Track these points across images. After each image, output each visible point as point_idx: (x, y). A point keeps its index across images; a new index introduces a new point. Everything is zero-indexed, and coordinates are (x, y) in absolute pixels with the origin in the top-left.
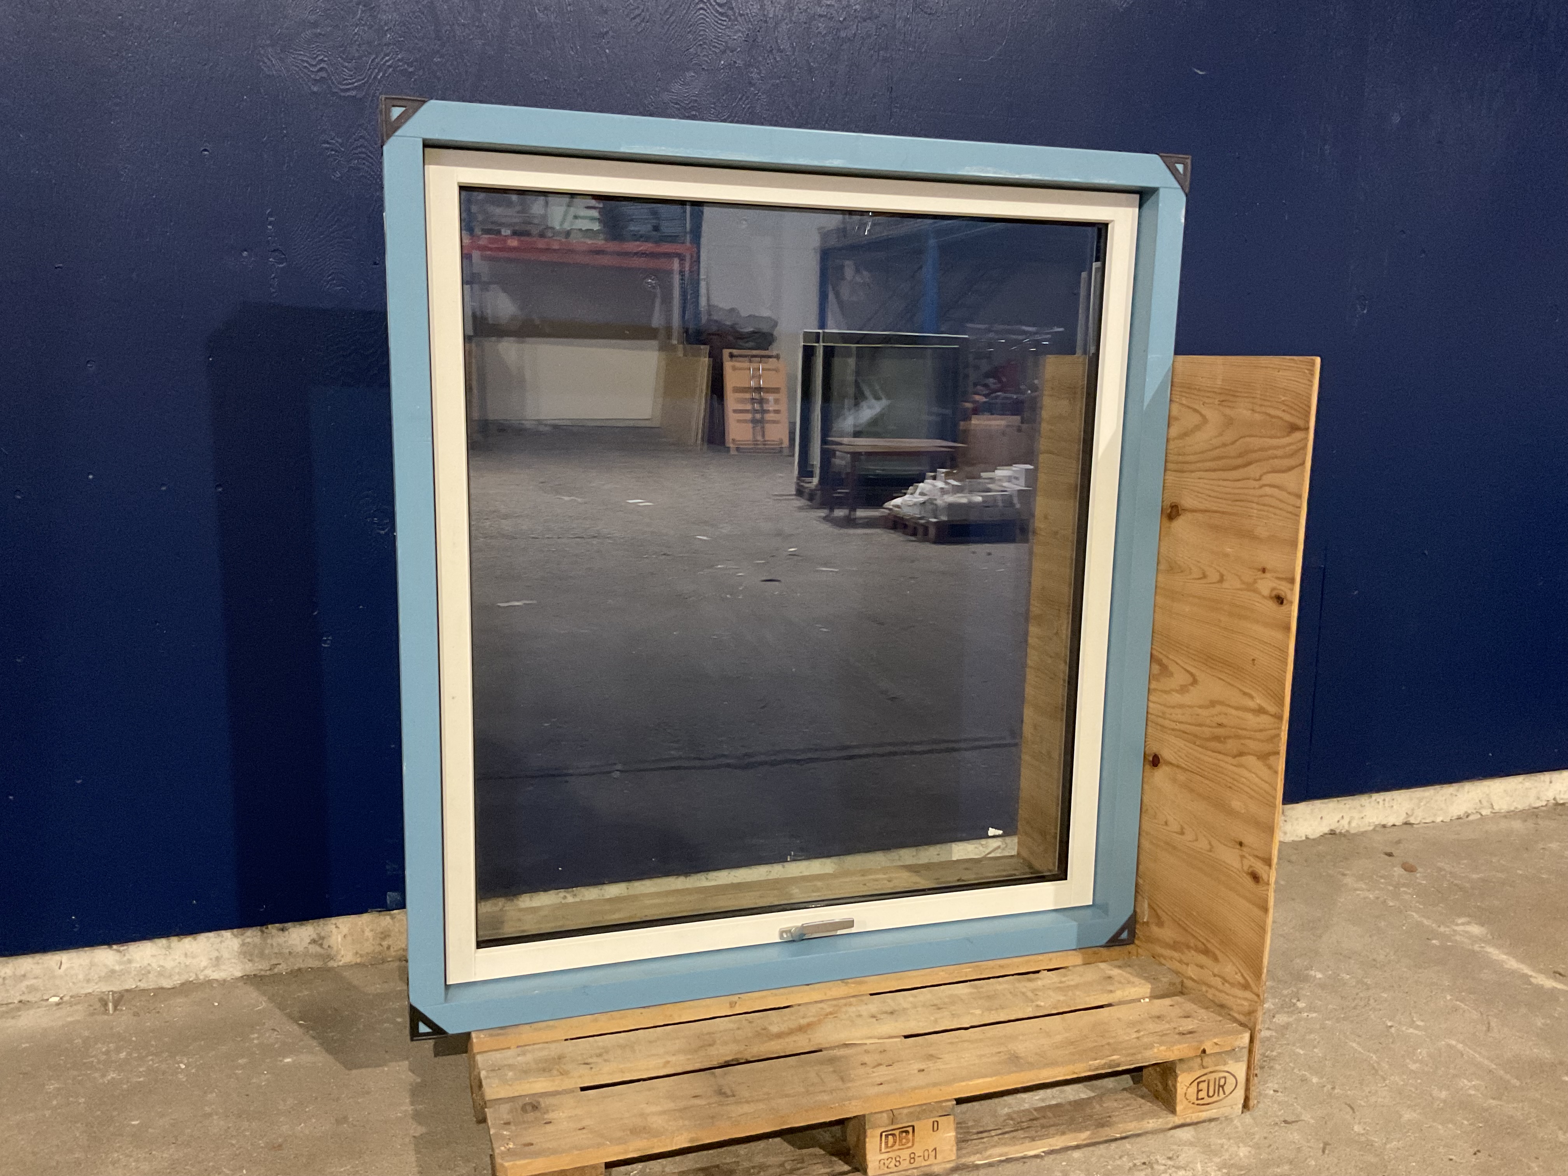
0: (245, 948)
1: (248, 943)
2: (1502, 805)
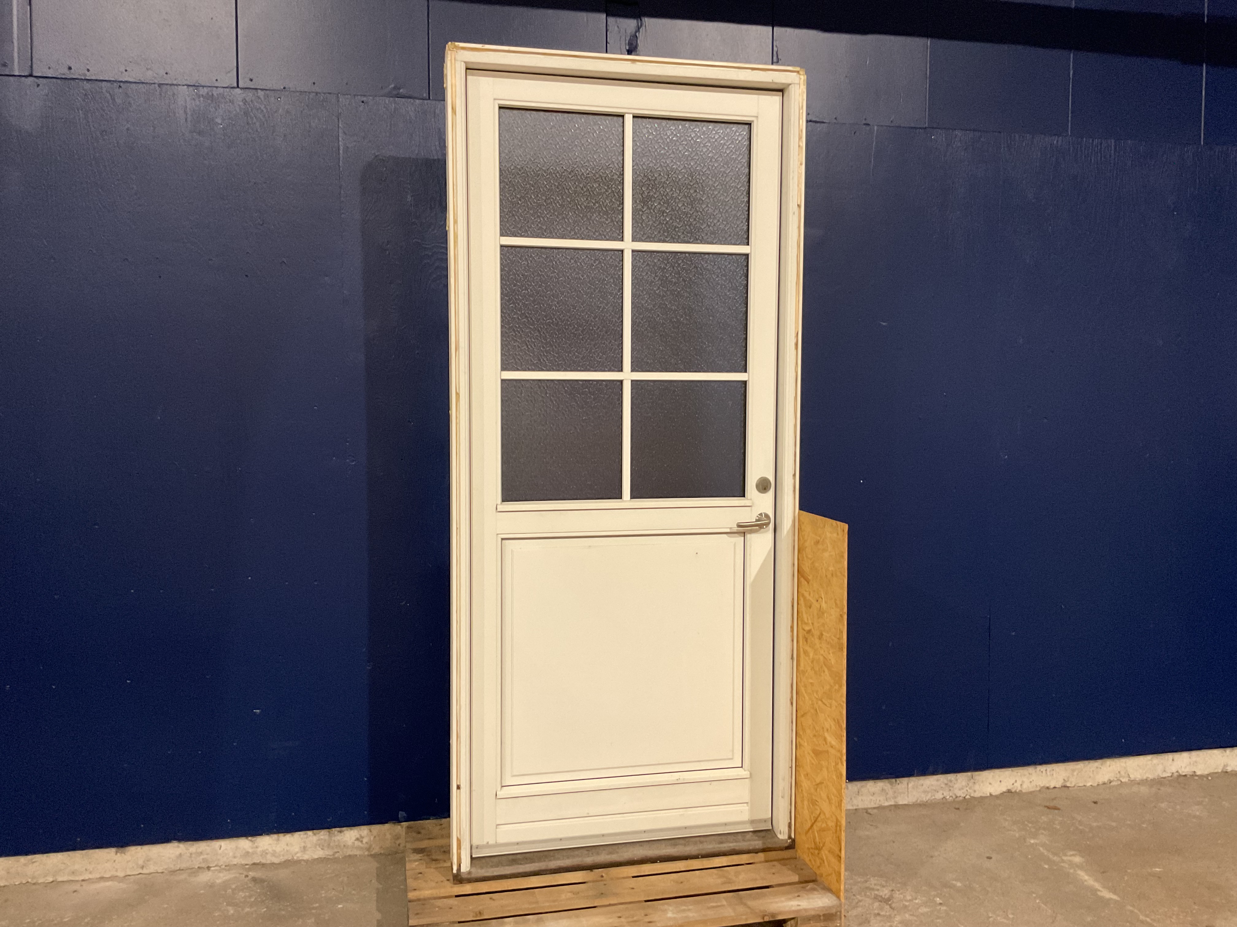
0: (319, 842)
1: (322, 839)
2: (1137, 775)
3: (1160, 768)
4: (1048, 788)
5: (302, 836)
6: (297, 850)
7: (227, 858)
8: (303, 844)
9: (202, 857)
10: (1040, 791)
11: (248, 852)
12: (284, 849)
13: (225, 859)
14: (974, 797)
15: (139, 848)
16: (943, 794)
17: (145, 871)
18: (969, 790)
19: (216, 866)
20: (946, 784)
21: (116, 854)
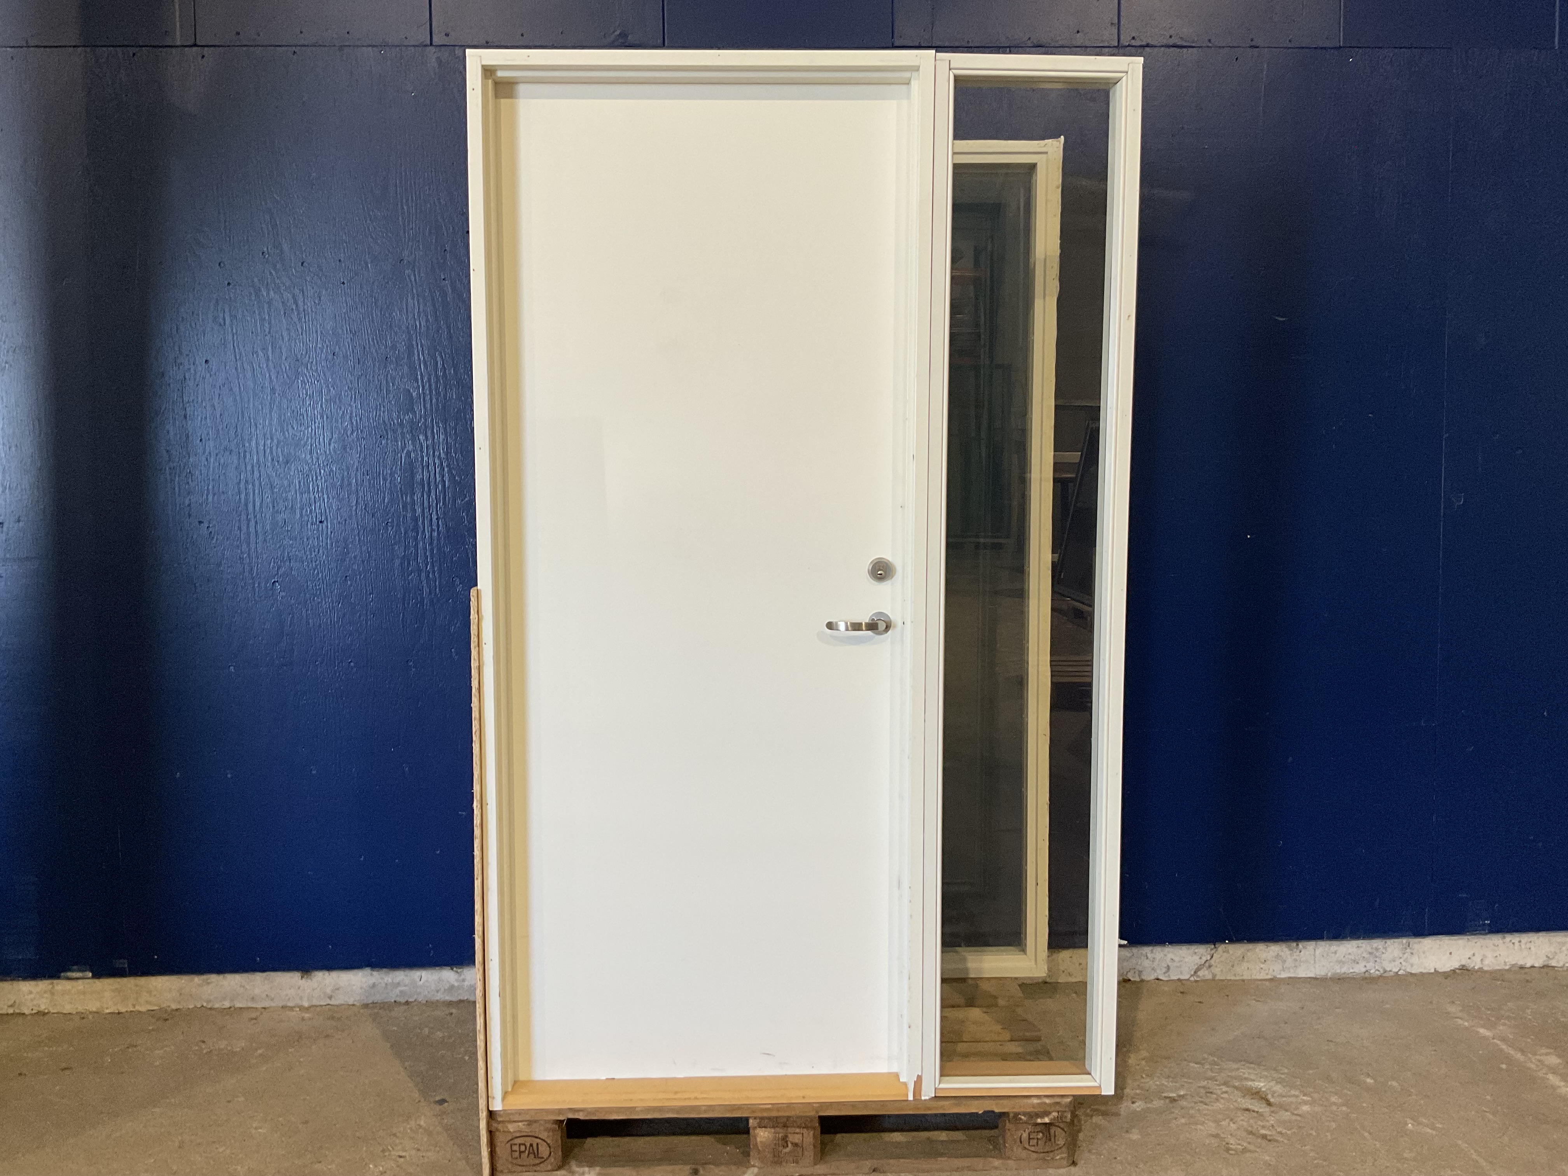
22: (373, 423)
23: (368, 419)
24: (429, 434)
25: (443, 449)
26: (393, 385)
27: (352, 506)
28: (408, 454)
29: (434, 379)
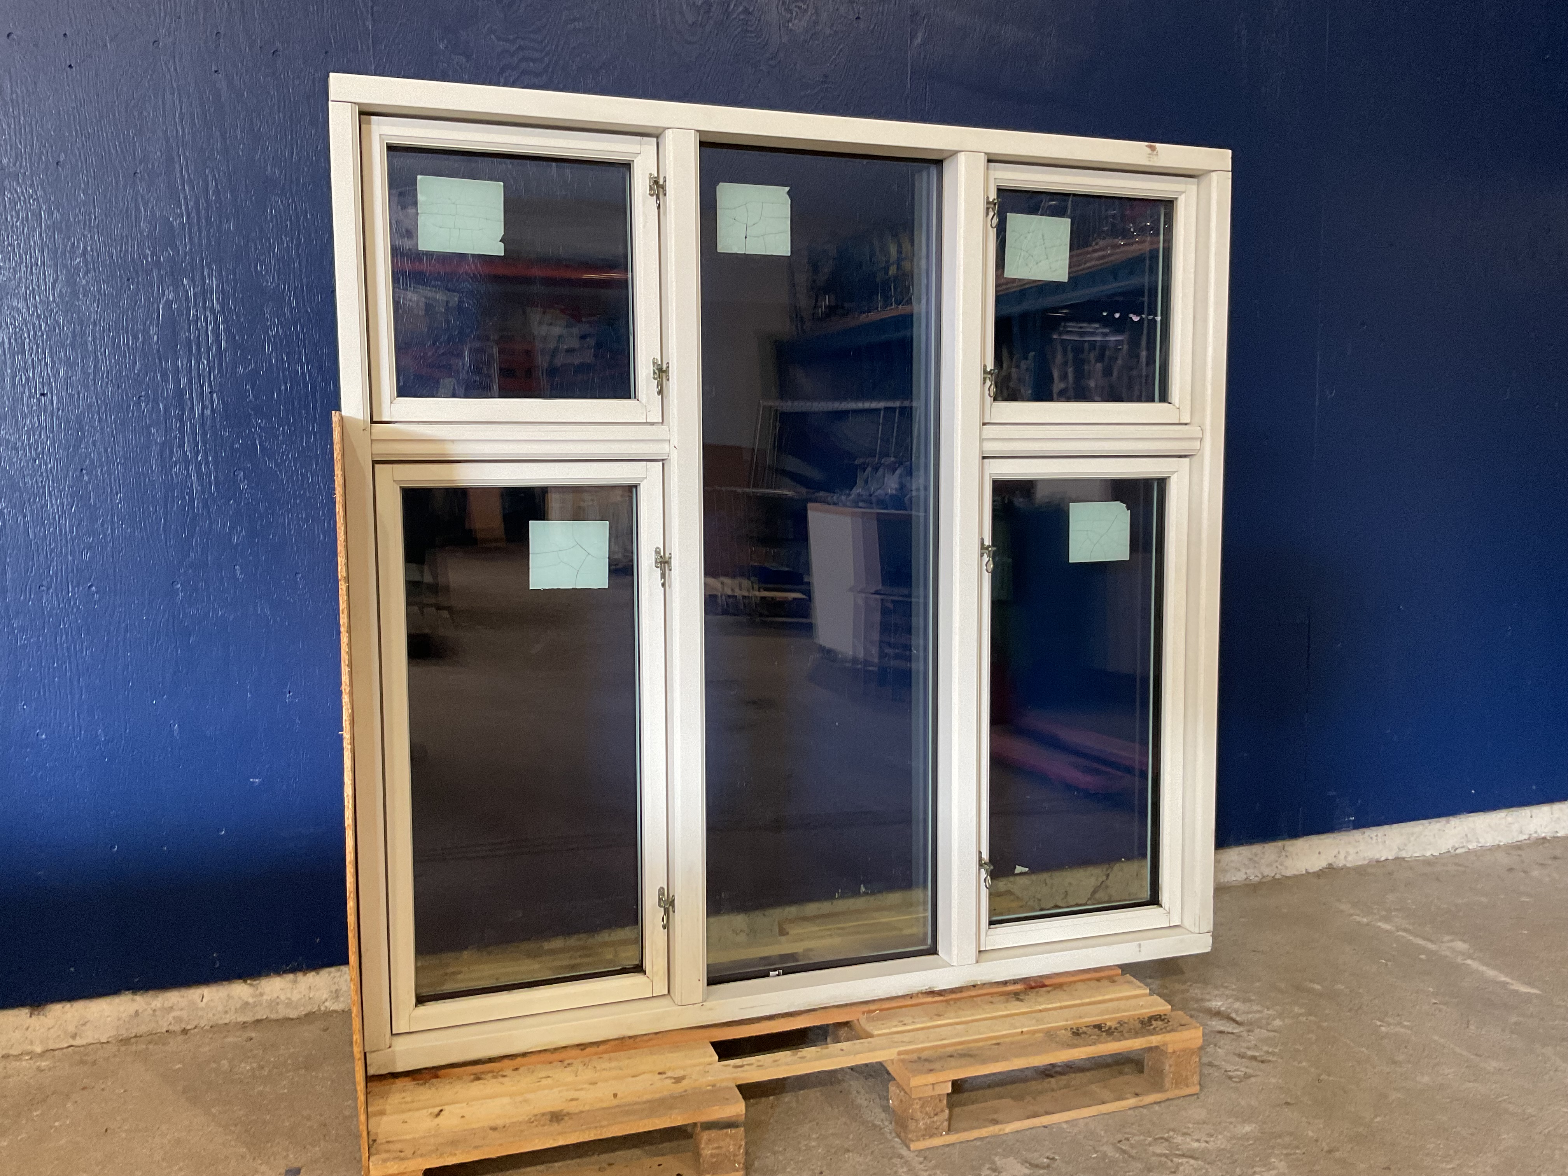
2: (1488, 839)
3: (1516, 827)
4: (1378, 861)
5: (332, 975)
6: (325, 996)
7: (214, 1015)
8: (336, 987)
9: (173, 1014)
10: (1368, 865)
11: (247, 1003)
12: (304, 996)
13: (210, 1015)
14: (1287, 877)
15: (68, 1005)
16: (1246, 873)
17: (78, 1042)
18: (1280, 867)
19: (195, 1028)
20: (1250, 859)
21: (30, 1017)
22: (117, 261)
23: (111, 256)
24: (198, 278)
25: (218, 299)
26: (145, 210)
27: (89, 375)
28: (169, 303)
29: (203, 204)
